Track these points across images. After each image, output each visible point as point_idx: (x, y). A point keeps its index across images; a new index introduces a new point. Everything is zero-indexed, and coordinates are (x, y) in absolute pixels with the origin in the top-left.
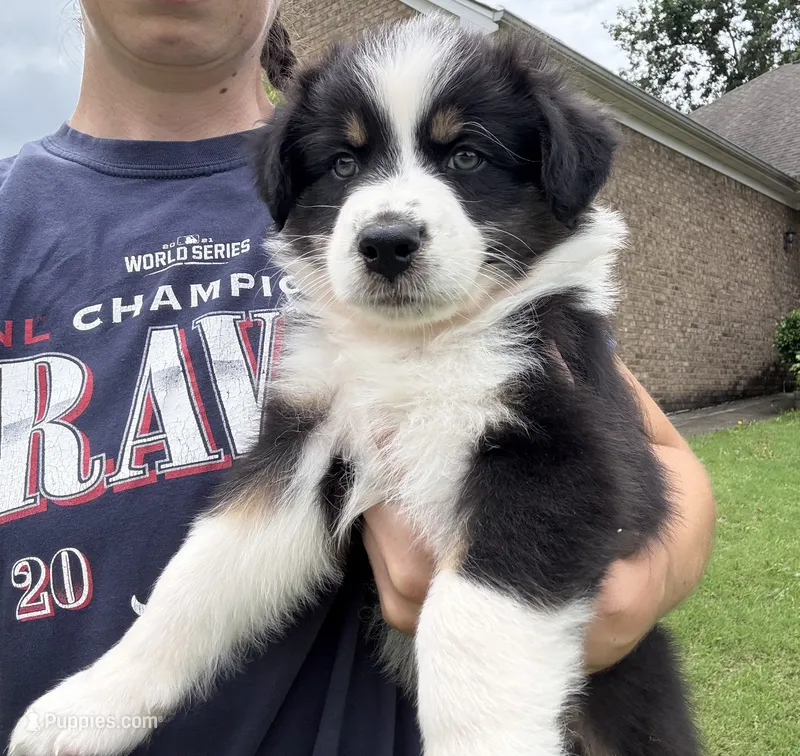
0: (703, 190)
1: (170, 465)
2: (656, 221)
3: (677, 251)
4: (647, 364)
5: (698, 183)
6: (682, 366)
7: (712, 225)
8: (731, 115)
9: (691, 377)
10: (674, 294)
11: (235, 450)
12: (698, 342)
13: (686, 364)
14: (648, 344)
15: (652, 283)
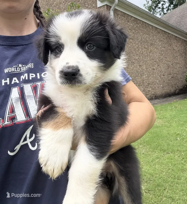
0: (165, 38)
1: (17, 121)
2: (152, 47)
3: (158, 55)
4: (151, 86)
5: (164, 36)
6: (160, 86)
7: (168, 47)
8: (173, 16)
9: (163, 89)
10: (158, 67)
11: (31, 117)
12: (165, 80)
13: (162, 86)
14: (151, 81)
15: (152, 64)
